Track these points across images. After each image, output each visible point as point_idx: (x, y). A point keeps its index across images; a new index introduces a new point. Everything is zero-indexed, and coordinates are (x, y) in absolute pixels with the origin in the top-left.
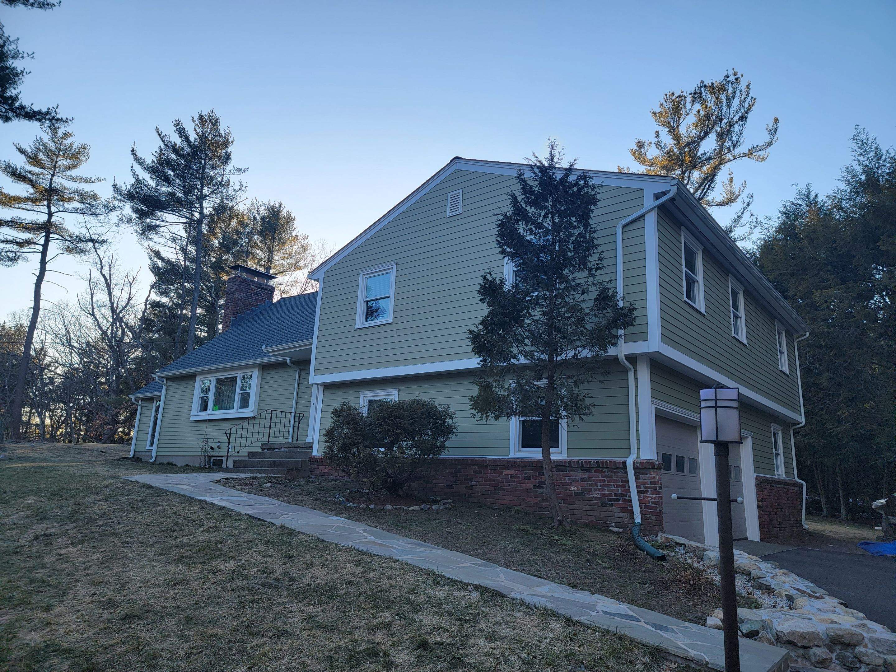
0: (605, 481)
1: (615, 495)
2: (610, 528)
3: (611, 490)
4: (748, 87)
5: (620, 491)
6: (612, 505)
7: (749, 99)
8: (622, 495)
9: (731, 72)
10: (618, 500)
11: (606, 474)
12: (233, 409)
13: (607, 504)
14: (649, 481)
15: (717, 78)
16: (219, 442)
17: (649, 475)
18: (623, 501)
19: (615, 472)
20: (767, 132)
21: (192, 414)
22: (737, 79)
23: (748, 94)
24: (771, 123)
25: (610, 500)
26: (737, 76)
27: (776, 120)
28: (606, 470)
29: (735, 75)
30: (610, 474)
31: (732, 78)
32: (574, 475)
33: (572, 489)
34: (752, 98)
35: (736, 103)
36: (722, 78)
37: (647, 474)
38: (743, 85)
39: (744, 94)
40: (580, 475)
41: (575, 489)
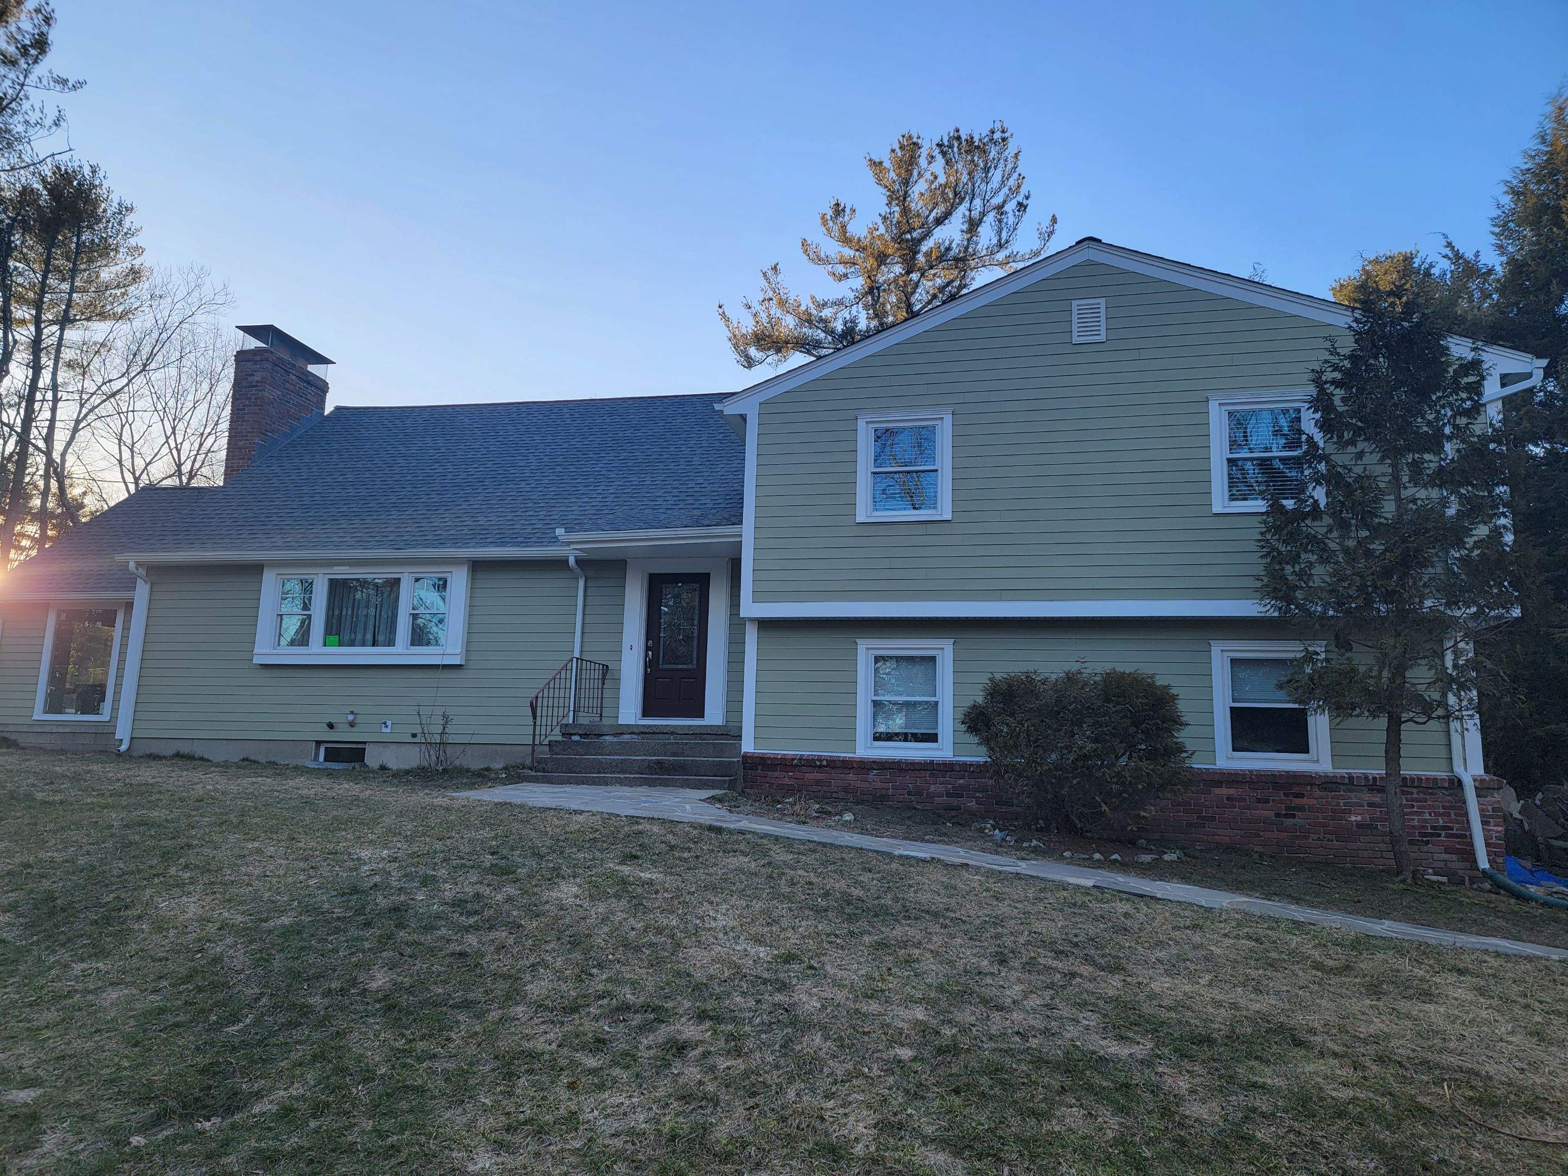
0: (1413, 806)
1: (1433, 828)
2: (1426, 877)
3: (1426, 821)
4: (1017, 155)
5: (1441, 822)
6: (1427, 843)
7: (1015, 176)
8: (1444, 828)
9: (998, 125)
10: (1440, 835)
11: (1415, 796)
12: (391, 643)
13: (1418, 841)
14: (1490, 808)
15: (977, 129)
16: (352, 713)
17: (1489, 798)
18: (1447, 836)
19: (1430, 794)
20: (1037, 235)
21: (256, 651)
22: (1004, 139)
23: (1015, 168)
24: (1046, 222)
25: (1425, 835)
26: (1006, 135)
27: (1054, 220)
28: (1415, 791)
29: (1003, 132)
30: (1422, 796)
31: (997, 136)
32: (1354, 798)
33: (1353, 818)
34: (1020, 175)
35: (996, 176)
36: (985, 132)
37: (1486, 797)
38: (1011, 150)
39: (1010, 166)
40: (1367, 796)
41: (1359, 818)
